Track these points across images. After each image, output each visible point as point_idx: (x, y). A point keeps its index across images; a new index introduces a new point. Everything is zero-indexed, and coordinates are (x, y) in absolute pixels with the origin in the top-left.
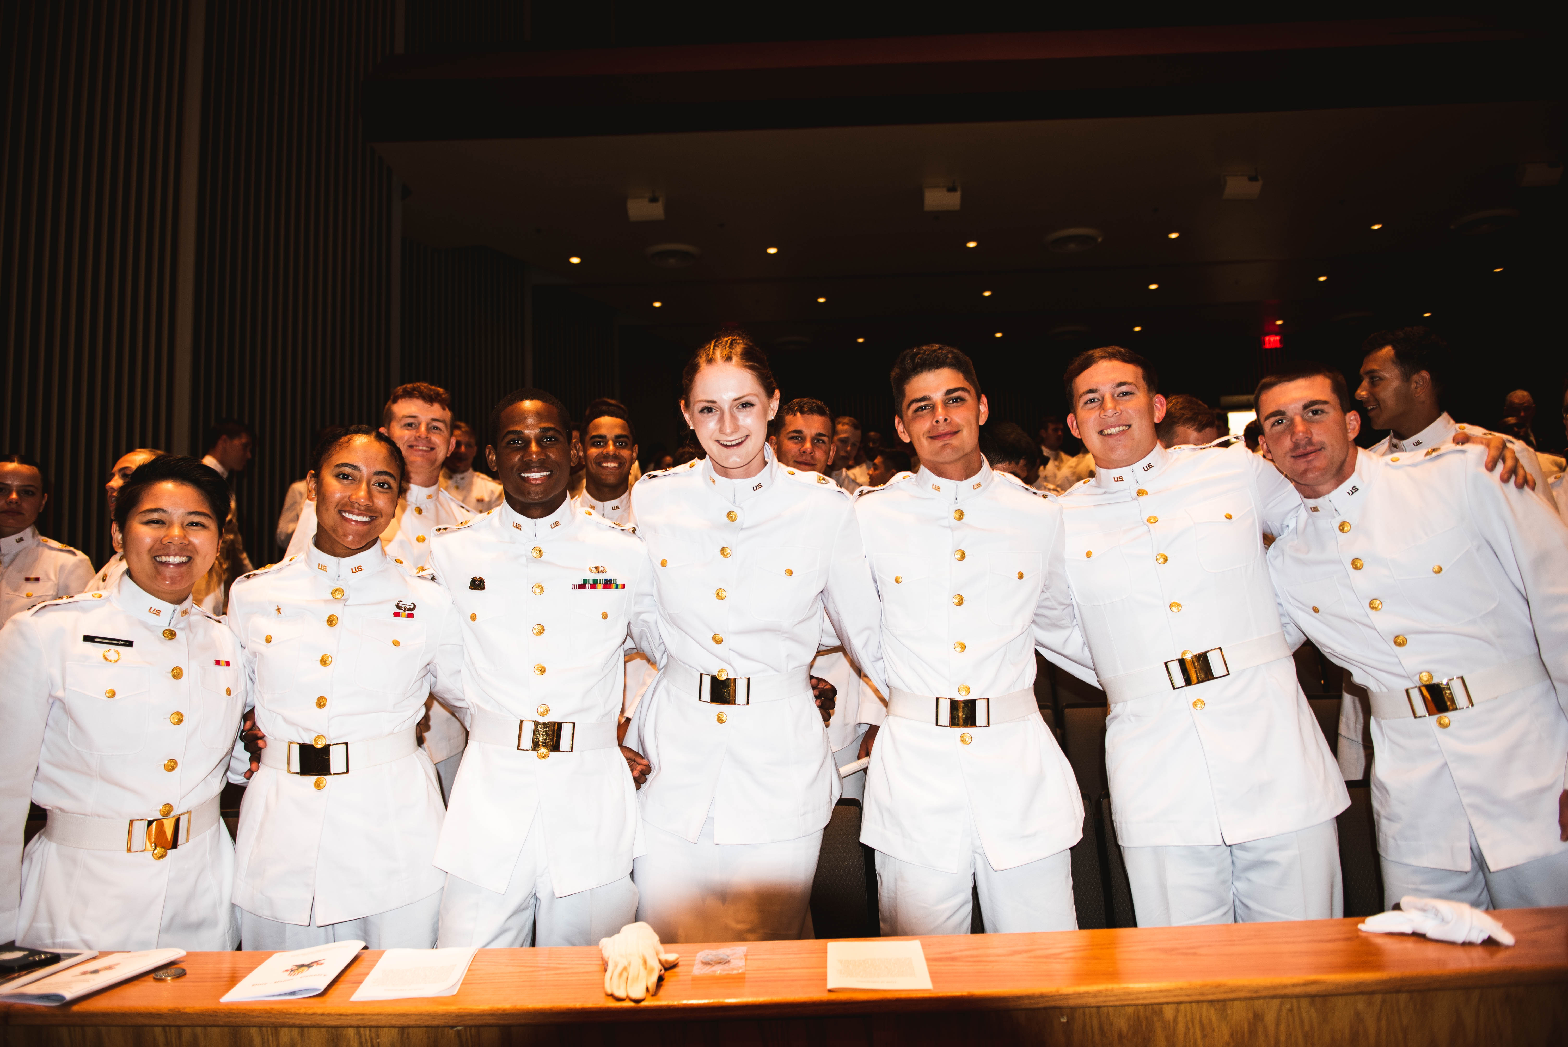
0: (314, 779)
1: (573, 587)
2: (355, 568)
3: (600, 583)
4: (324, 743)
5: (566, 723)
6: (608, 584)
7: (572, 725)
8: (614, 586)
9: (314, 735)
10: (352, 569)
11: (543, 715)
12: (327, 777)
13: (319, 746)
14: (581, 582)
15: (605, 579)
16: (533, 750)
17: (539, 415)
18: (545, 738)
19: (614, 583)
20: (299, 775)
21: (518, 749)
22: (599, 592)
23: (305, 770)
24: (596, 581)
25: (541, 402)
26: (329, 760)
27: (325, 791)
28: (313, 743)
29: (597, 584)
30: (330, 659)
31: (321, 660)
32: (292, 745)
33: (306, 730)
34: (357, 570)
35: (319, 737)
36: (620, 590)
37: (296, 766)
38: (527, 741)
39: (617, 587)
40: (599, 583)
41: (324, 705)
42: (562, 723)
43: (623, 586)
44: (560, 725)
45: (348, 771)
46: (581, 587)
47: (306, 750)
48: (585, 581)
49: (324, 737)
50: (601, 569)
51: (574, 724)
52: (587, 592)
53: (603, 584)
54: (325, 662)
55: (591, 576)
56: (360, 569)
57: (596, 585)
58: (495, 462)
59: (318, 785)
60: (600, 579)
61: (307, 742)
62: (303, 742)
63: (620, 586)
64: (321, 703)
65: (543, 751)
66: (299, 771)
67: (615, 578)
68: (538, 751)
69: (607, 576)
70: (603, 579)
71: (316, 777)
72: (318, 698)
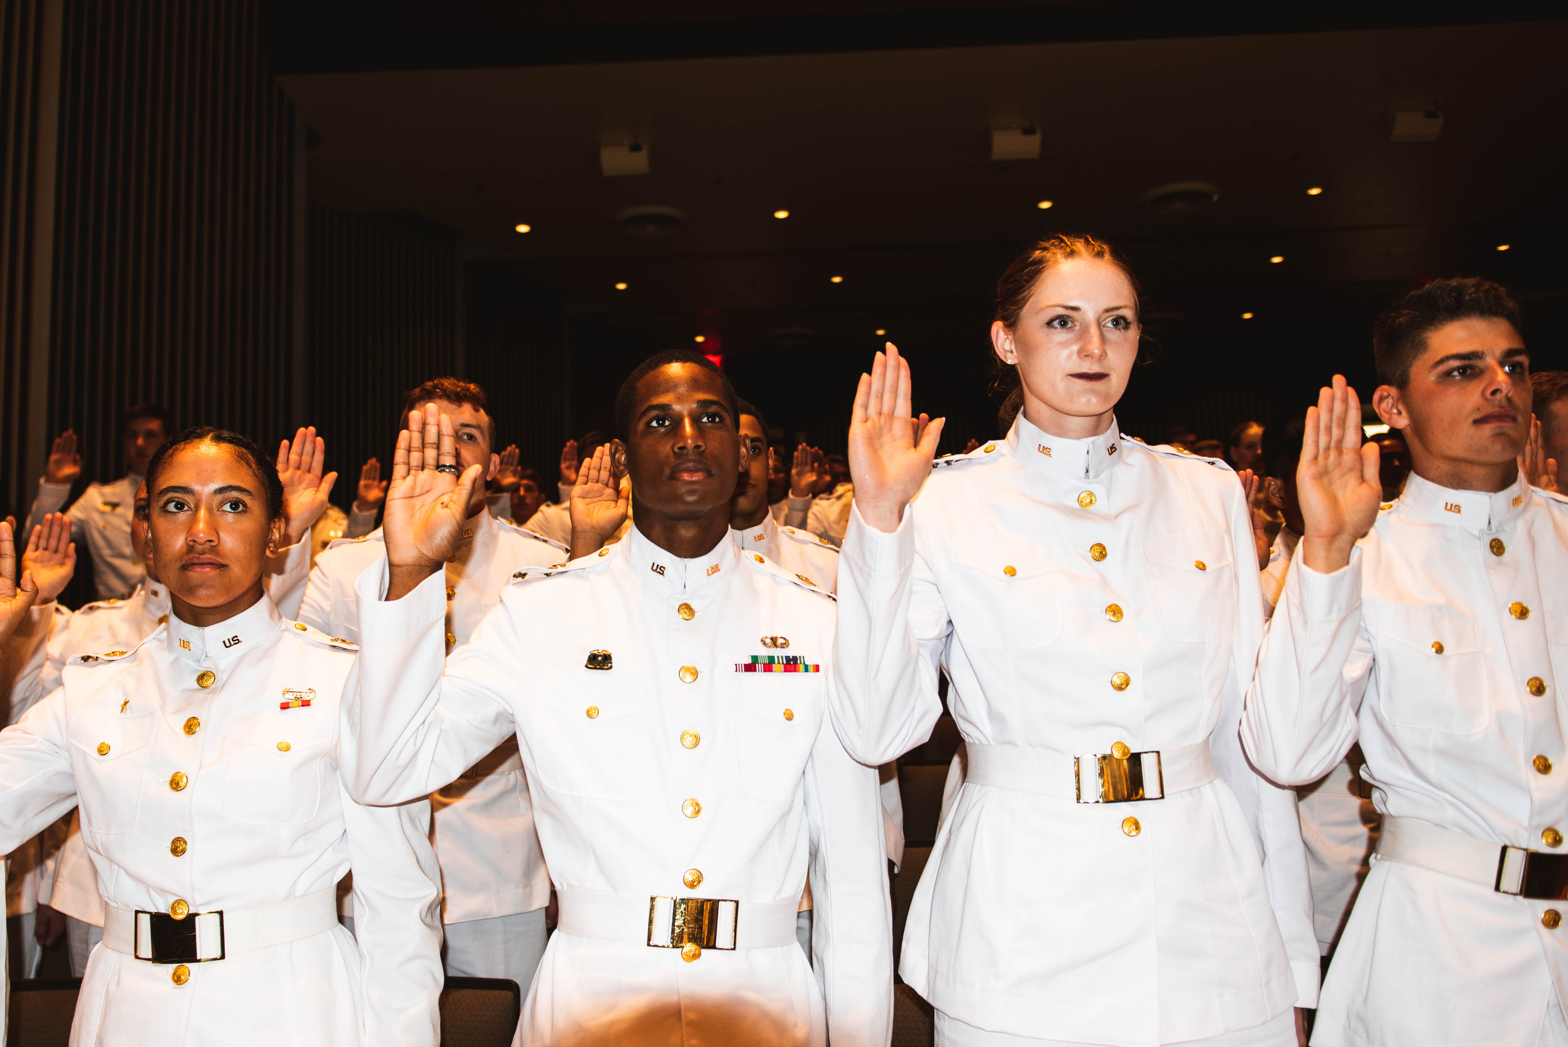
0: (171, 968)
1: (737, 668)
2: (229, 640)
3: (779, 663)
4: (186, 912)
5: (725, 900)
6: (791, 664)
7: (733, 904)
8: (802, 667)
9: (172, 899)
10: (224, 642)
11: (692, 885)
12: (191, 966)
13: (180, 917)
14: (749, 661)
15: (786, 657)
16: (674, 947)
17: (695, 384)
18: (693, 925)
19: (801, 663)
20: (150, 962)
21: (649, 945)
22: (778, 678)
23: (161, 955)
24: (771, 659)
25: (694, 365)
26: (194, 937)
27: (188, 987)
28: (170, 912)
29: (775, 663)
30: (185, 780)
31: (172, 782)
32: (140, 915)
33: (162, 891)
34: (232, 643)
35: (178, 902)
36: (811, 674)
37: (146, 949)
38: (663, 933)
39: (806, 670)
40: (776, 662)
41: (184, 851)
42: (719, 901)
43: (817, 668)
44: (714, 905)
45: (223, 957)
46: (750, 668)
47: (160, 922)
48: (755, 658)
49: (186, 903)
50: (780, 641)
51: (737, 902)
52: (759, 676)
53: (783, 663)
54: (178, 784)
55: (764, 652)
56: (235, 640)
57: (773, 665)
58: (624, 465)
59: (178, 979)
60: (778, 657)
61: (163, 910)
62: (157, 911)
63: (811, 668)
64: (178, 848)
65: (689, 947)
66: (150, 956)
67: (802, 655)
68: (683, 947)
69: (790, 652)
70: (782, 657)
71: (175, 965)
72: (174, 840)
